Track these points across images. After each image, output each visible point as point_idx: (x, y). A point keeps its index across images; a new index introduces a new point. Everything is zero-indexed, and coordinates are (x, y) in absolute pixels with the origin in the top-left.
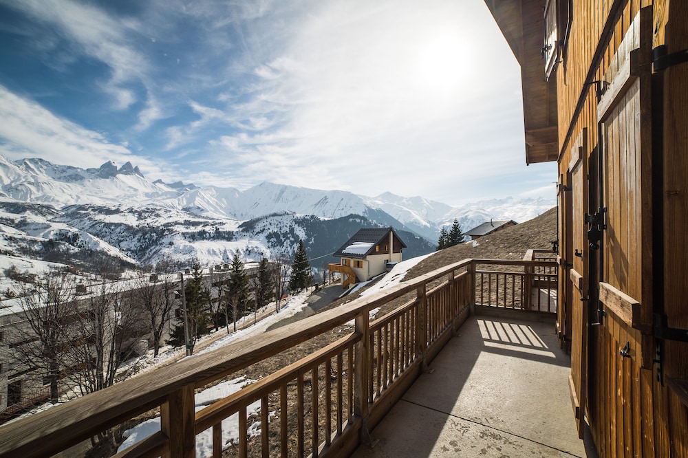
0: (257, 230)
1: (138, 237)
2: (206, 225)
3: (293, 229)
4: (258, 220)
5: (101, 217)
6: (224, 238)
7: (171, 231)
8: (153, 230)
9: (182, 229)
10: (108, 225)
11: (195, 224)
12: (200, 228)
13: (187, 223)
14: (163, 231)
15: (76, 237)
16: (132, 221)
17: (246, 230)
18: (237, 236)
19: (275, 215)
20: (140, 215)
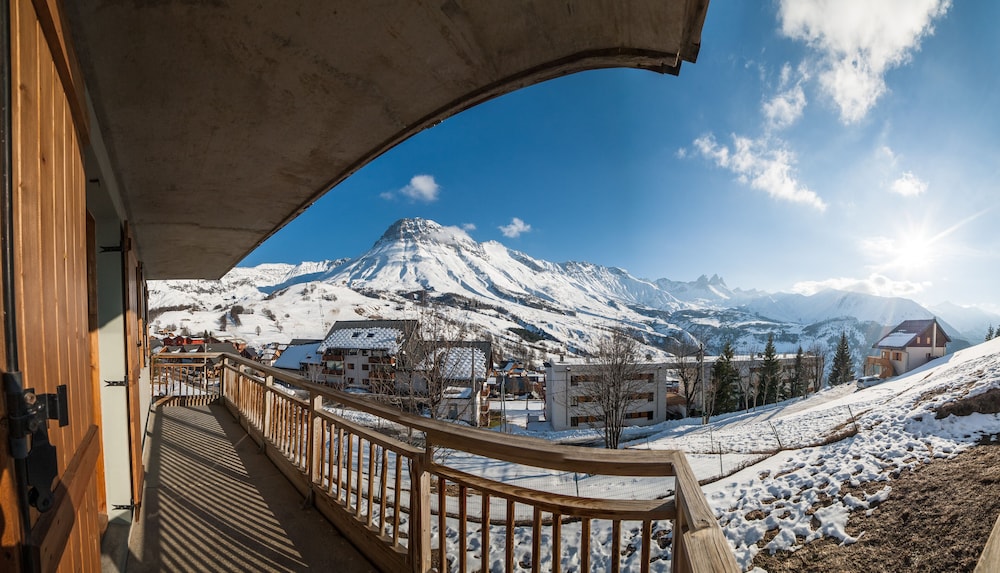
0: (820, 334)
1: (720, 336)
2: (774, 327)
3: (853, 334)
4: (821, 324)
5: (695, 320)
6: (789, 340)
7: (746, 333)
8: (732, 331)
9: (753, 331)
10: (700, 326)
11: (765, 327)
12: (769, 331)
13: (758, 326)
14: (739, 332)
15: (681, 334)
16: (716, 323)
17: (809, 334)
18: (801, 338)
19: (836, 320)
20: (722, 317)
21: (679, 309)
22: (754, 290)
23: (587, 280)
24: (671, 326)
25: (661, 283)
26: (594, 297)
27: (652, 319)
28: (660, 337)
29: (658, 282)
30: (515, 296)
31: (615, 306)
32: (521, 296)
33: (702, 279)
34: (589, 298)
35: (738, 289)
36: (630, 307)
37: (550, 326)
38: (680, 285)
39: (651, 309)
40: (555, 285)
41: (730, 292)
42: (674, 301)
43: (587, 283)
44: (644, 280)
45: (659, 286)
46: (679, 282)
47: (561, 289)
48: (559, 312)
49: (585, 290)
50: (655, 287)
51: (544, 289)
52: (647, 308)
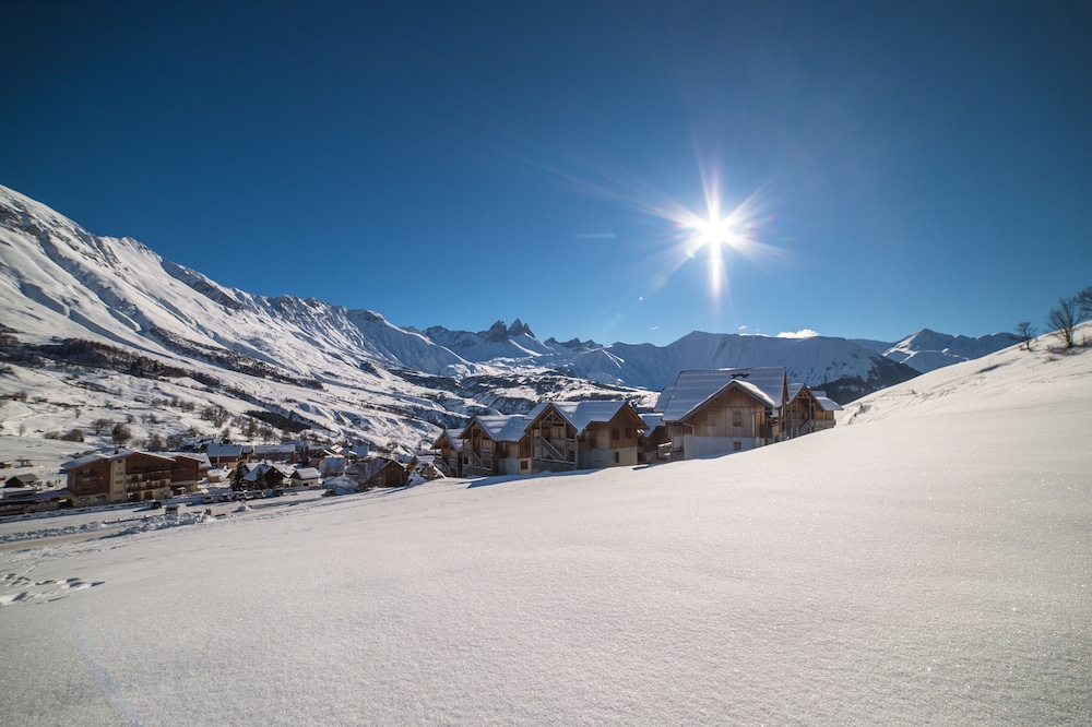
16: (532, 395)
20: (539, 386)
21: (469, 375)
22: (577, 340)
23: (318, 328)
24: (470, 402)
25: (435, 335)
26: (338, 357)
27: (436, 392)
28: (461, 418)
29: (428, 333)
30: (206, 352)
31: (373, 371)
32: (219, 354)
33: (498, 326)
34: (329, 357)
35: (552, 341)
36: (394, 372)
37: (305, 407)
38: (463, 337)
39: (427, 375)
40: (268, 335)
41: (540, 346)
42: (461, 363)
43: (316, 332)
44: (407, 330)
45: (432, 339)
46: (463, 332)
47: (280, 343)
48: (293, 381)
49: (317, 344)
50: (426, 340)
51: (252, 341)
52: (421, 374)
